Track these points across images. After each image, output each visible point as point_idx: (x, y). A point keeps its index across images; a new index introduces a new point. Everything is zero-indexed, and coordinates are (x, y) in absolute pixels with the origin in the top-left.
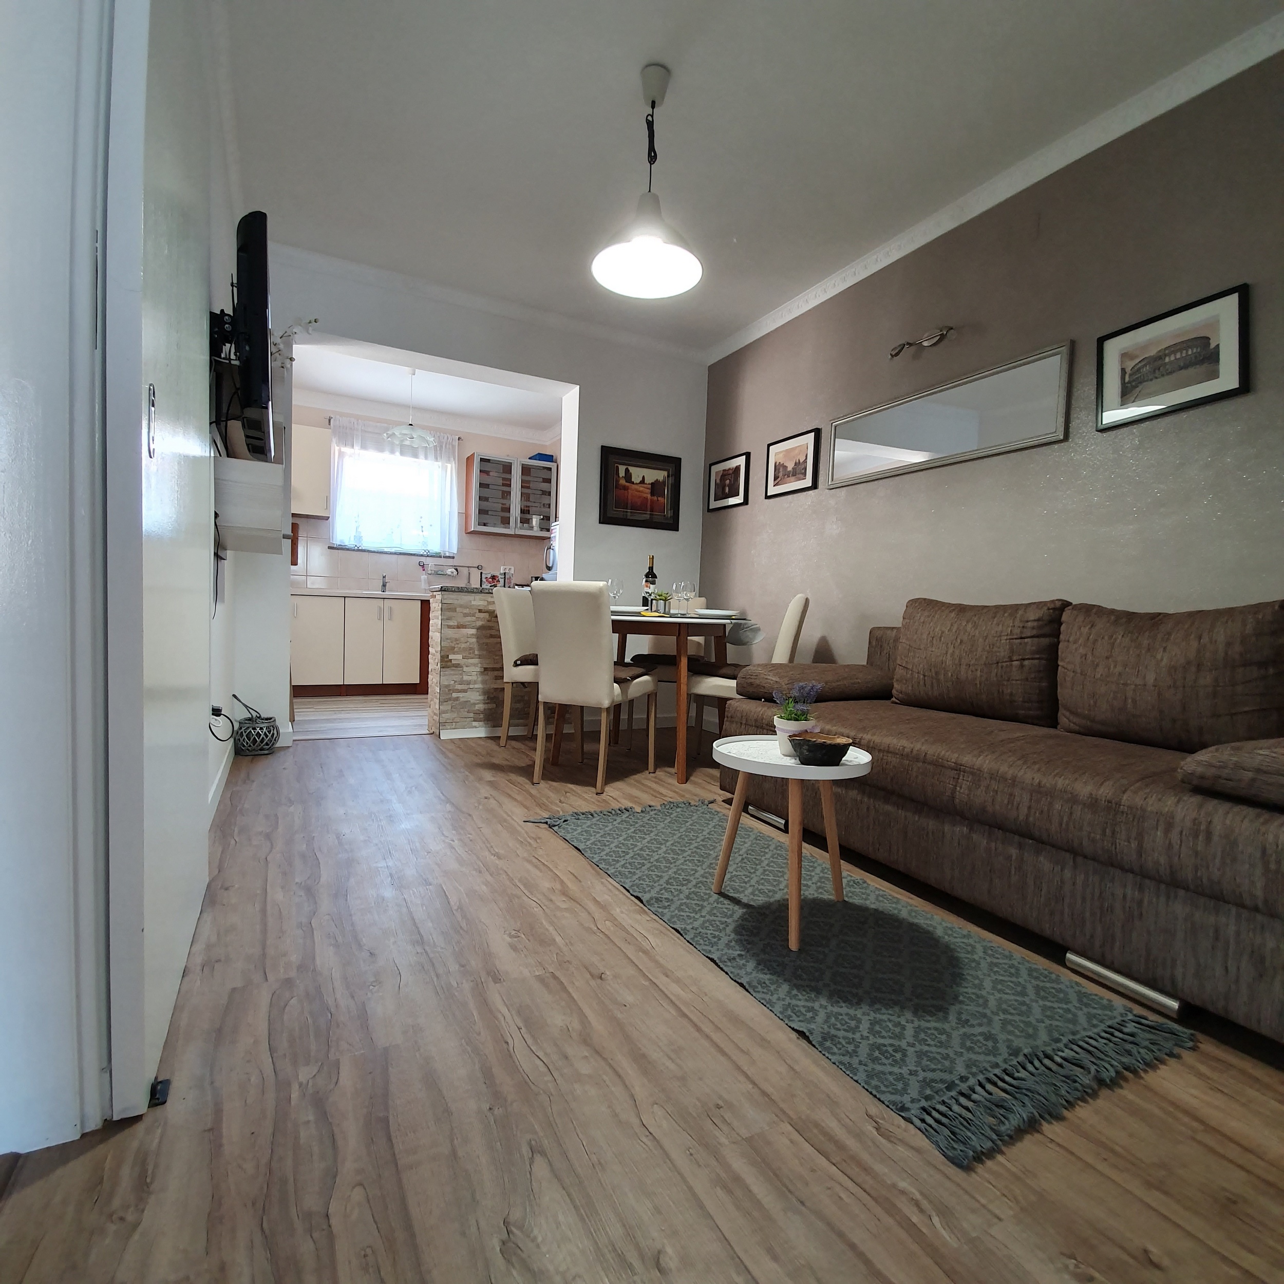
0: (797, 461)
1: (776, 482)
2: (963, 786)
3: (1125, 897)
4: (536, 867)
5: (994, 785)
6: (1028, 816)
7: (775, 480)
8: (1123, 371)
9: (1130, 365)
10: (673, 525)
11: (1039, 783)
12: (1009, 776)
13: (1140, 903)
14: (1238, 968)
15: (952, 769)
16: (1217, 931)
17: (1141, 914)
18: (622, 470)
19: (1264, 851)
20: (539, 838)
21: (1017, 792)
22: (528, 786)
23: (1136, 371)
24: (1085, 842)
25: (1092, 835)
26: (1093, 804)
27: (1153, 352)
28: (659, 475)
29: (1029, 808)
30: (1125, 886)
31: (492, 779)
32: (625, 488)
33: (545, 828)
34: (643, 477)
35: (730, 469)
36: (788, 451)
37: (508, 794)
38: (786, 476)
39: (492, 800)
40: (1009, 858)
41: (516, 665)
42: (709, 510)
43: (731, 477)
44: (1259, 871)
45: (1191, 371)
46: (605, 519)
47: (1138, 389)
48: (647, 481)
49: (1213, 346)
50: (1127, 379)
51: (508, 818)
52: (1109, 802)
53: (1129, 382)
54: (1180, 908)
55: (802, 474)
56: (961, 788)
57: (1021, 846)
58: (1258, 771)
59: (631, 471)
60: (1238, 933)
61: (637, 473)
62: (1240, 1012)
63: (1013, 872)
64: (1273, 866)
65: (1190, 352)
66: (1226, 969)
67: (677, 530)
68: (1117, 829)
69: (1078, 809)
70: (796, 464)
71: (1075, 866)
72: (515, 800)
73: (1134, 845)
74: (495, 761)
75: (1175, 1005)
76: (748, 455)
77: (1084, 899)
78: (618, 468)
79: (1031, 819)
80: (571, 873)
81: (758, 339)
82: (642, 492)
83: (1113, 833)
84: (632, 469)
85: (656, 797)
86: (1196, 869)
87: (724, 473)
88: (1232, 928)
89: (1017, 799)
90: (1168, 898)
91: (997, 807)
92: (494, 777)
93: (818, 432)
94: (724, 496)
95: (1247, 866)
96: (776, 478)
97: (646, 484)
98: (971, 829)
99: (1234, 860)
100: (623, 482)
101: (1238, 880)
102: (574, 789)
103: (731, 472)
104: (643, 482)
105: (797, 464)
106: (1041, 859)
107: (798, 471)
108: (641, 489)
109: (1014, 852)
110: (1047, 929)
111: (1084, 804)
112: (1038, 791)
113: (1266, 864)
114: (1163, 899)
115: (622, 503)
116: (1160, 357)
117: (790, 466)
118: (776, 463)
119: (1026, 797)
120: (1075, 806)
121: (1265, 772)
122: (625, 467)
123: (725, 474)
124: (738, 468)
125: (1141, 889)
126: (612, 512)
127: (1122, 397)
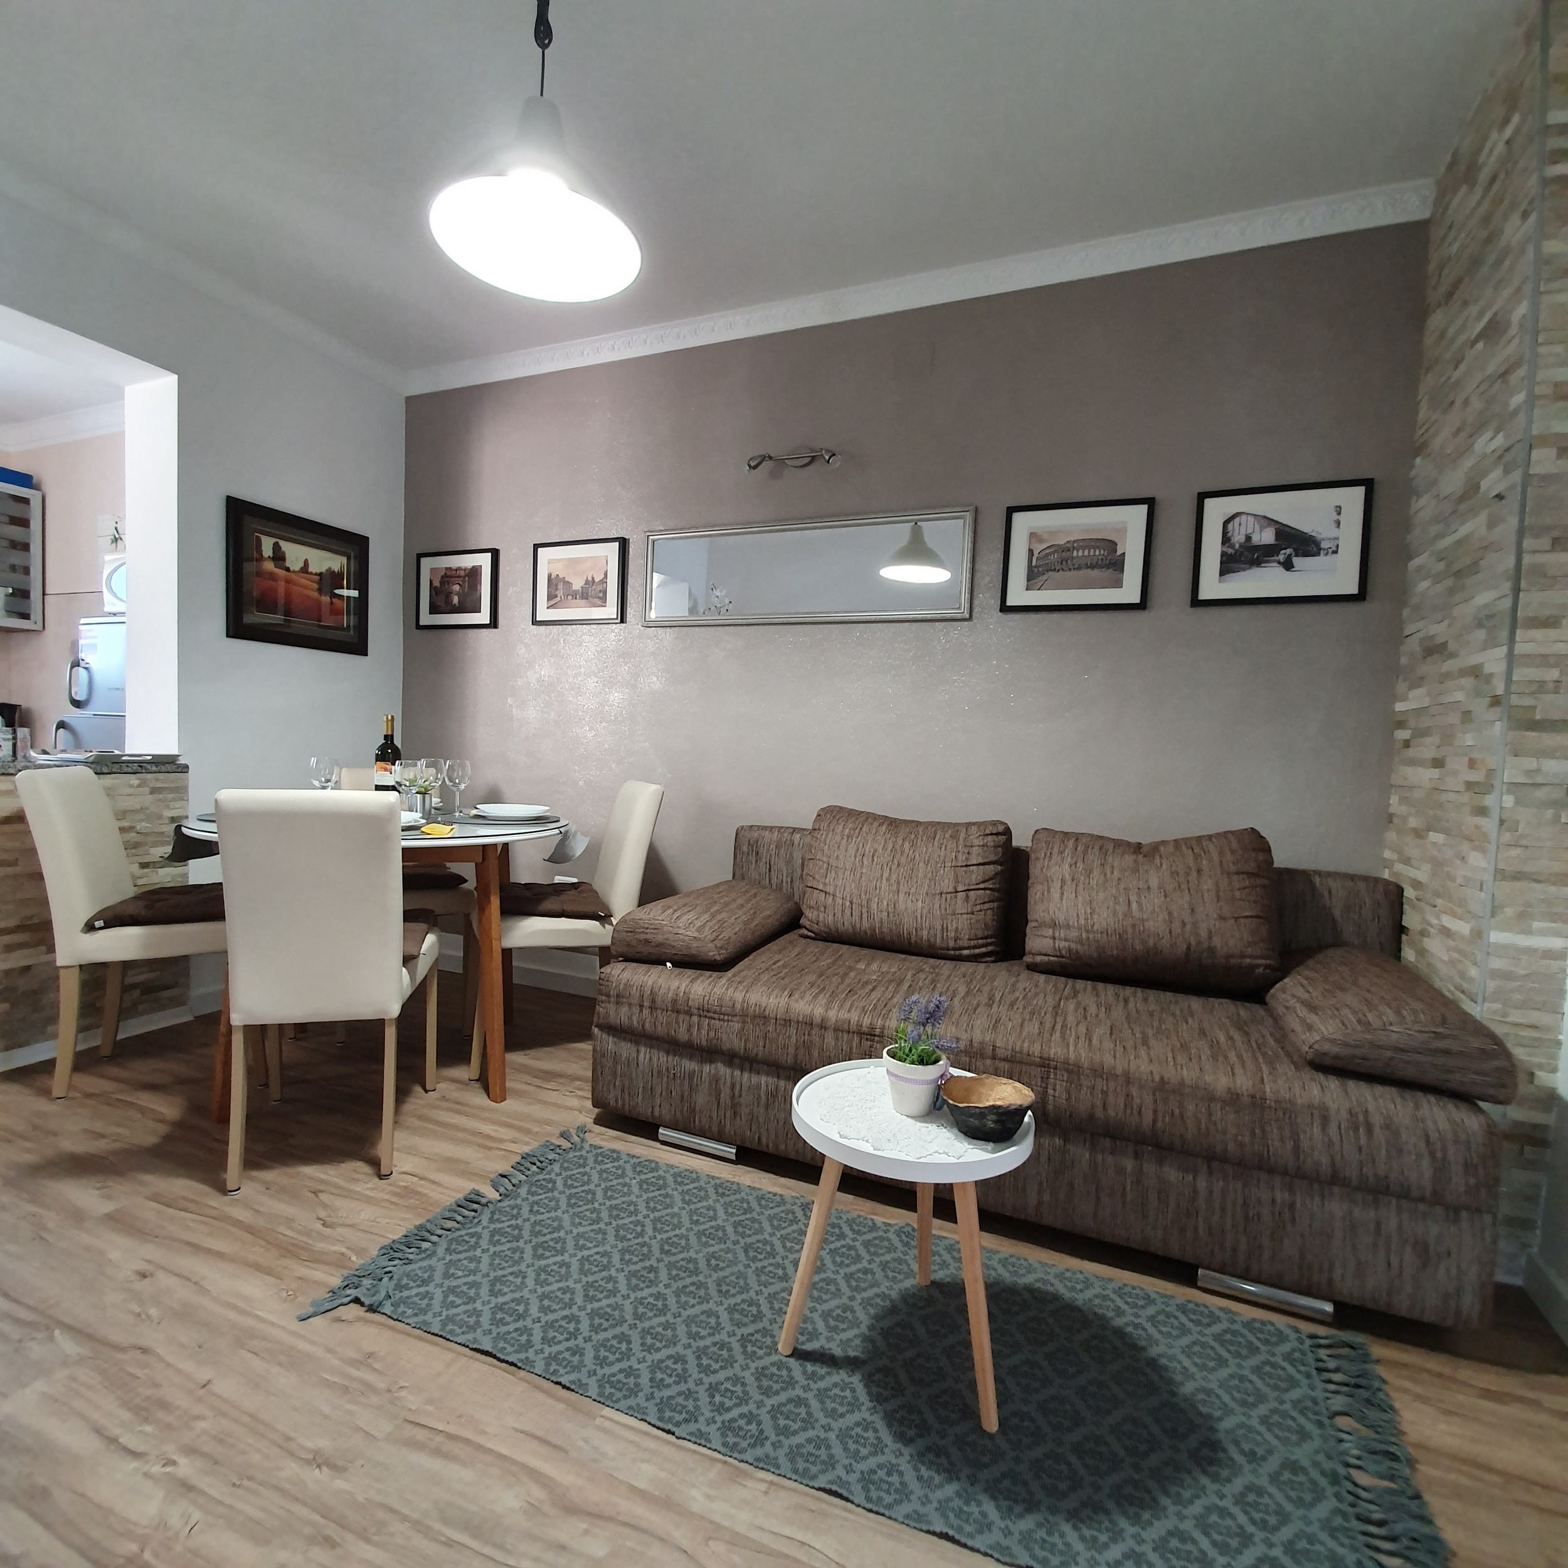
0: (590, 579)
1: (552, 602)
2: (1057, 1087)
3: (1274, 1201)
4: (438, 1453)
5: (1100, 1084)
6: (1154, 1121)
7: (549, 599)
8: (1031, 552)
9: (1038, 548)
10: (358, 646)
11: (1162, 1078)
12: (1119, 1071)
13: (1292, 1207)
14: (1401, 1261)
15: (1037, 1066)
16: (1378, 1225)
17: (1294, 1219)
18: (267, 545)
19: (1428, 1142)
20: (370, 1355)
21: (1134, 1091)
22: (215, 1200)
23: (1043, 555)
24: (1231, 1147)
25: (1240, 1138)
26: (1233, 1099)
27: (1062, 541)
28: (333, 562)
29: (1155, 1112)
30: (1273, 1189)
31: (108, 1207)
32: (272, 576)
33: (359, 1319)
34: (306, 562)
35: (459, 569)
36: (572, 562)
37: (188, 1244)
38: (570, 597)
39: (164, 1280)
40: (1121, 1171)
41: (90, 927)
42: (419, 627)
43: (464, 582)
44: (1426, 1162)
45: (1096, 573)
46: (237, 629)
47: (1045, 577)
48: (313, 568)
49: (1119, 552)
50: (1034, 563)
51: (250, 1322)
52: (1253, 1097)
53: (1036, 567)
54: (1336, 1207)
55: (600, 598)
56: (1055, 1090)
57: (1137, 1156)
58: (1397, 1049)
59: (283, 548)
60: (1400, 1227)
61: (296, 554)
62: (1402, 1306)
63: (1129, 1187)
64: (1439, 1155)
65: (1097, 553)
66: (1389, 1264)
67: (364, 652)
68: (1268, 1129)
69: (1216, 1107)
70: (587, 582)
71: (1210, 1173)
72: (220, 1255)
73: (1289, 1145)
74: (71, 1145)
75: (1329, 1308)
76: (495, 554)
77: (1223, 1209)
78: (259, 540)
79: (1160, 1124)
80: (522, 1432)
81: (511, 381)
82: (305, 587)
83: (1263, 1131)
84: (286, 546)
85: (490, 1148)
86: (1361, 1165)
87: (449, 573)
88: (1393, 1223)
89: (1137, 1101)
90: (1323, 1197)
91: (1112, 1113)
92: (108, 1197)
93: (624, 543)
94: (449, 608)
95: (1414, 1157)
96: (550, 597)
97: (311, 573)
98: (1066, 1140)
99: (1400, 1151)
100: (269, 566)
101: (1406, 1172)
102: (323, 1176)
103: (462, 573)
104: (305, 569)
105: (590, 583)
106: (1166, 1168)
107: (592, 593)
108: (304, 581)
109: (1129, 1164)
110: (1176, 1250)
111: (1224, 1101)
112: (1162, 1088)
113: (1432, 1154)
114: (1317, 1200)
115: (266, 603)
116: (1068, 548)
117: (578, 584)
118: (550, 576)
119: (1148, 1099)
120: (1212, 1105)
121: (1403, 1050)
122: (274, 540)
123: (449, 576)
124: (475, 572)
125: (1291, 1189)
126: (253, 618)
127: (1028, 580)
